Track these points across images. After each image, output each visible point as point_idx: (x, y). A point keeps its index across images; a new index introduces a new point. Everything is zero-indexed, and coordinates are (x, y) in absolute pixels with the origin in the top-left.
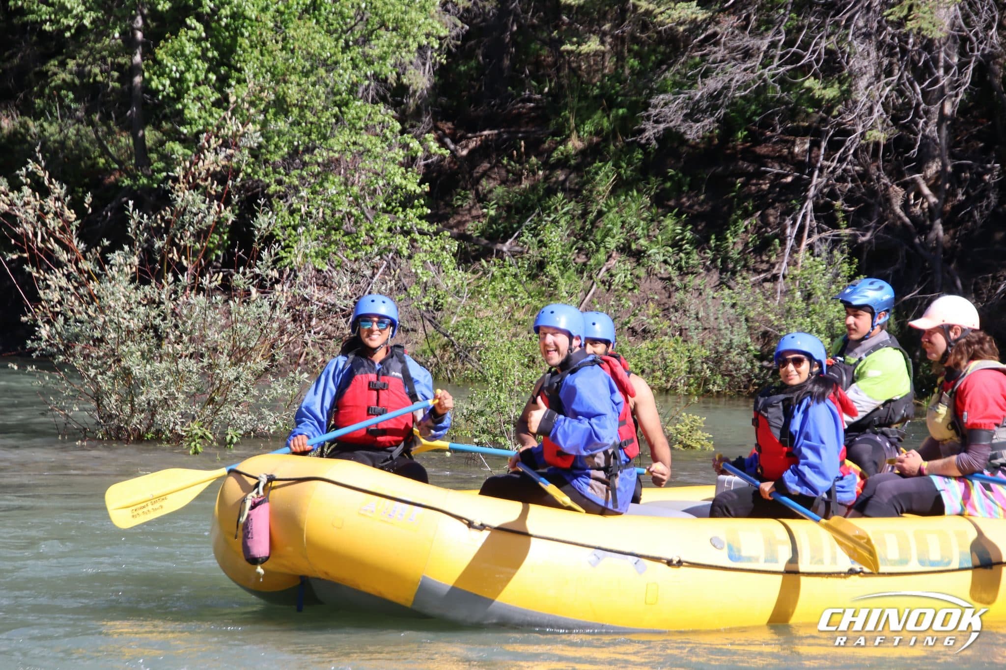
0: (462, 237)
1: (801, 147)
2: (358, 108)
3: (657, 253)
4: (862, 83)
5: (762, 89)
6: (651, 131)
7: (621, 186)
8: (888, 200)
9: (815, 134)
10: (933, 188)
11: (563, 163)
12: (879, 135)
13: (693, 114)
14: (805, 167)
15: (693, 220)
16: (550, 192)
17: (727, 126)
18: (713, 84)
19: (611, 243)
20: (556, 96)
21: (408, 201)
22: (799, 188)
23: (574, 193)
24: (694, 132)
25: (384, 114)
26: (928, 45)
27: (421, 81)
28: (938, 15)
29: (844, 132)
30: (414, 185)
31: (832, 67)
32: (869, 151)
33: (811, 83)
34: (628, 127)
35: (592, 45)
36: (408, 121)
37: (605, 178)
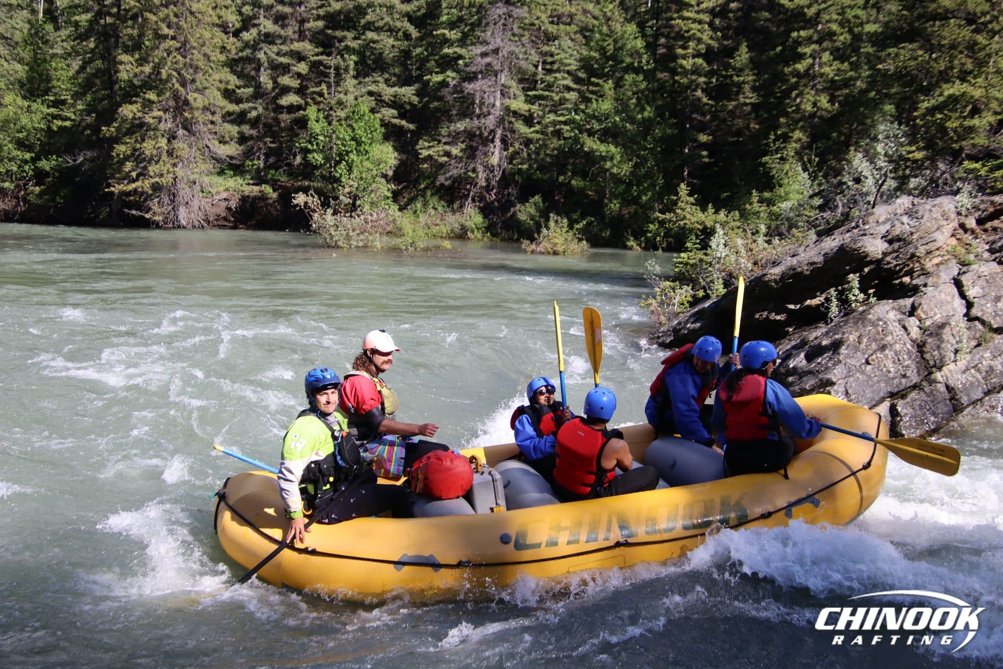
0: (400, 205)
1: (468, 187)
2: (377, 179)
3: (440, 209)
4: (480, 174)
5: (460, 175)
6: (438, 183)
7: (432, 195)
8: (486, 197)
9: (471, 184)
10: (495, 195)
11: (420, 190)
12: (484, 184)
13: (446, 180)
14: (469, 190)
15: (447, 202)
16: (418, 196)
17: (453, 182)
18: (450, 174)
19: (430, 207)
20: (419, 177)
21: (388, 198)
22: (468, 195)
23: (422, 196)
24: (447, 183)
25: (383, 180)
26: (493, 166)
27: (390, 173)
28: (495, 160)
29: (477, 183)
30: (389, 195)
31: (474, 170)
32: (482, 187)
33: (470, 173)
34: (433, 182)
35: (426, 166)
36: (388, 182)
37: (429, 193)
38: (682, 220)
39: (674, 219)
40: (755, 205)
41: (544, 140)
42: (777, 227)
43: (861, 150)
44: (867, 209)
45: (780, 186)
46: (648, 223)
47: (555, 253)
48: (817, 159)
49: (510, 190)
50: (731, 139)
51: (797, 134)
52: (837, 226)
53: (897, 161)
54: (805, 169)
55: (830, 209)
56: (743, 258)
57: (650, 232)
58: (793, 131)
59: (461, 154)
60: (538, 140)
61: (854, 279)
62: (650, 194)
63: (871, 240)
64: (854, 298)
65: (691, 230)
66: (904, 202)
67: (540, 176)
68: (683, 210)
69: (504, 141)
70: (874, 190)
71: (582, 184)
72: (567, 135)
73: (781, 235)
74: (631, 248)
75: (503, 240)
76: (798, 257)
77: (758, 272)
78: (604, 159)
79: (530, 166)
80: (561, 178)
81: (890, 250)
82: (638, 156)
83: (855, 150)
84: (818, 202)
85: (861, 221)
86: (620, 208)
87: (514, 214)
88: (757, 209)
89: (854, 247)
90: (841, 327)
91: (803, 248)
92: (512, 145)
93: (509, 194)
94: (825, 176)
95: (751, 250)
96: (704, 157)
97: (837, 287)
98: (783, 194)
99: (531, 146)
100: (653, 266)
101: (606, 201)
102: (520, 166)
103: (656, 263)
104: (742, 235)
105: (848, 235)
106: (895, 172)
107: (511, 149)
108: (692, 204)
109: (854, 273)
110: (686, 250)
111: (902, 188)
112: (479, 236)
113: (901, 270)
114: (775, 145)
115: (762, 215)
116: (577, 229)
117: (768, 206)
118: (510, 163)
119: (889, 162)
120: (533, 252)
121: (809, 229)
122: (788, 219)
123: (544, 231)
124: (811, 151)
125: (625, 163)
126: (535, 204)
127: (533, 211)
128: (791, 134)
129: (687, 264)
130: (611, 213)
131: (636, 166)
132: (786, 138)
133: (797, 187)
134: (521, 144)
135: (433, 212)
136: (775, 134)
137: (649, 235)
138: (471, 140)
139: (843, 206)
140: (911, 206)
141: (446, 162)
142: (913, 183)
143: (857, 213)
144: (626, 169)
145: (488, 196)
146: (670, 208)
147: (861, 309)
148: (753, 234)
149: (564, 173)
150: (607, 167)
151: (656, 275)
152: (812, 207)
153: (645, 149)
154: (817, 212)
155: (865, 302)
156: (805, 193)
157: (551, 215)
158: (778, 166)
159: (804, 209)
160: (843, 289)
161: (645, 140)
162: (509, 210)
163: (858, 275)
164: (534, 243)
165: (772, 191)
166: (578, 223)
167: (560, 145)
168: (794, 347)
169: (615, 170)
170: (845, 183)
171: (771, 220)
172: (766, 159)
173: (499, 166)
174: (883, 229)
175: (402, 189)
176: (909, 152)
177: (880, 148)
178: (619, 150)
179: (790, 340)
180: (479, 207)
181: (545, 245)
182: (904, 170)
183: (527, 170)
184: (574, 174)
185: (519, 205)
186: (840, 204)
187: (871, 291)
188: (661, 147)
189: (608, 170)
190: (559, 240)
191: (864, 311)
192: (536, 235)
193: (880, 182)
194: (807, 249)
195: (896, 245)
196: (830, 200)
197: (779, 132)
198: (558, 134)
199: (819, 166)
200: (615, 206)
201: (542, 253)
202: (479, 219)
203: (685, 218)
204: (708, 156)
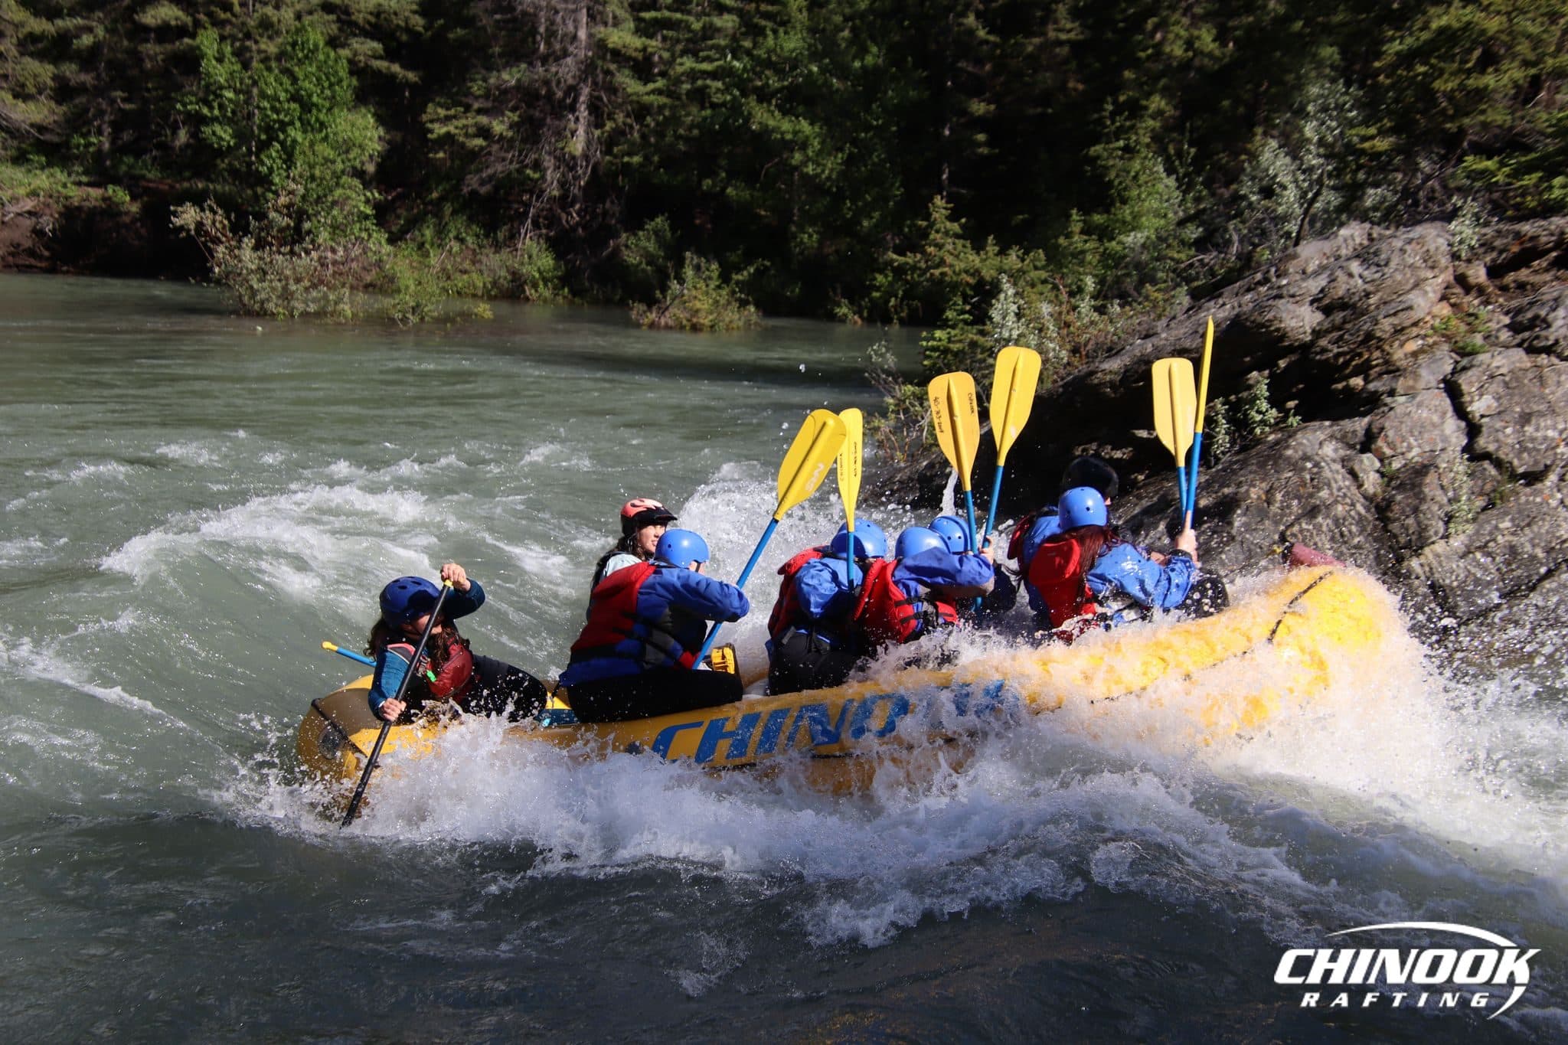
0: (390, 232)
1: (526, 197)
2: (344, 179)
3: (470, 240)
4: (549, 172)
5: (510, 173)
6: (465, 190)
7: (454, 213)
8: (560, 219)
9: (531, 192)
10: (578, 214)
11: (431, 202)
12: (556, 193)
13: (482, 183)
14: (527, 205)
15: (483, 226)
16: (426, 213)
17: (496, 188)
18: (490, 171)
19: (451, 235)
20: (427, 177)
21: (366, 218)
22: (526, 214)
23: (436, 215)
24: (483, 190)
25: (356, 182)
26: (574, 158)
27: (371, 168)
28: (577, 145)
29: (542, 191)
30: (369, 211)
31: (537, 165)
32: (552, 199)
33: (528, 171)
34: (457, 188)
35: (441, 155)
36: (366, 185)
37: (448, 209)
38: (937, 266)
39: (923, 265)
40: (1076, 238)
41: (673, 108)
42: (1118, 281)
43: (1275, 133)
44: (1286, 248)
45: (1124, 201)
46: (873, 271)
47: (695, 328)
48: (1193, 150)
49: (608, 205)
50: (1031, 111)
51: (1157, 102)
52: (1228, 280)
53: (1341, 155)
54: (1170, 170)
55: (1216, 246)
56: (1051, 340)
57: (878, 289)
58: (1148, 95)
59: (510, 134)
60: (661, 108)
61: (1260, 382)
62: (876, 214)
63: (1291, 307)
64: (1258, 418)
65: (955, 287)
66: (1353, 233)
67: (665, 178)
68: (940, 247)
69: (594, 108)
70: (1298, 211)
71: (746, 195)
72: (717, 98)
73: (1125, 299)
74: (843, 320)
75: (595, 302)
76: (1154, 340)
77: (1081, 368)
78: (788, 146)
79: (646, 158)
80: (707, 183)
81: (1326, 325)
82: (854, 142)
83: (1265, 134)
84: (1193, 232)
85: (1273, 270)
86: (821, 242)
87: (616, 251)
88: (1080, 245)
89: (1259, 319)
90: (1234, 472)
91: (1164, 322)
92: (610, 117)
93: (605, 213)
94: (1207, 184)
95: (1067, 325)
96: (980, 145)
97: (1226, 396)
98: (1129, 218)
99: (649, 119)
100: (882, 355)
101: (794, 229)
102: (626, 159)
103: (888, 350)
104: (1051, 295)
105: (1249, 297)
106: (1338, 176)
107: (609, 126)
108: (957, 236)
109: (1260, 370)
110: (944, 325)
111: (1350, 208)
112: (547, 293)
113: (1347, 364)
114: (1113, 123)
115: (1089, 257)
116: (737, 283)
117: (1100, 240)
118: (608, 151)
119: (1326, 157)
120: (652, 326)
121: (1178, 285)
122: (1138, 266)
123: (675, 285)
124: (1182, 133)
125: (829, 154)
126: (656, 233)
127: (651, 246)
128: (1144, 103)
129: (946, 351)
130: (802, 253)
131: (850, 161)
132: (1135, 110)
133: (1155, 205)
134: (628, 115)
135: (456, 247)
136: (1115, 102)
137: (876, 294)
138: (529, 105)
139: (1241, 241)
140: (1366, 242)
141: (482, 148)
142: (1372, 196)
143: (1267, 255)
144: (832, 166)
145: (564, 216)
146: (915, 242)
147: (1271, 438)
148: (1072, 294)
149: (712, 174)
150: (794, 162)
151: (888, 373)
152: (1183, 242)
153: (868, 128)
154: (1193, 252)
155: (1279, 425)
156: (1170, 215)
157: (688, 254)
158: (1119, 163)
159: (1169, 246)
160: (1239, 400)
161: (868, 110)
162: (606, 244)
163: (1266, 372)
164: (654, 308)
165: (1108, 212)
166: (739, 270)
167: (705, 119)
168: (1146, 512)
169: (810, 169)
170: (1244, 197)
171: (1106, 267)
172: (1097, 149)
173: (586, 157)
174: (1314, 286)
175: (394, 200)
176: (1365, 139)
177: (1309, 130)
178: (817, 129)
179: (1139, 498)
180: (548, 239)
181: (675, 313)
182: (1355, 172)
183: (641, 165)
184: (732, 175)
185: (624, 235)
186: (1235, 238)
187: (1291, 404)
188: (897, 124)
189: (796, 168)
190: (703, 304)
191: (1277, 443)
192: (658, 295)
193: (1310, 195)
194: (1173, 324)
195: (1338, 317)
196: (1216, 230)
197: (1122, 98)
198: (700, 96)
199: (1198, 163)
200: (809, 238)
201: (668, 327)
202: (547, 261)
203: (942, 262)
204: (987, 144)
